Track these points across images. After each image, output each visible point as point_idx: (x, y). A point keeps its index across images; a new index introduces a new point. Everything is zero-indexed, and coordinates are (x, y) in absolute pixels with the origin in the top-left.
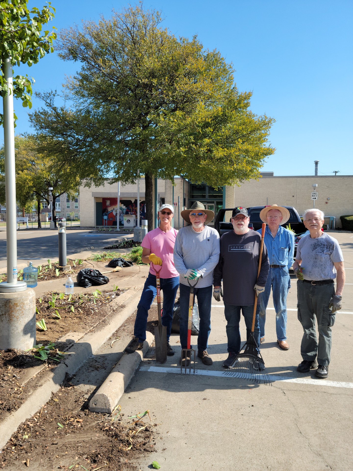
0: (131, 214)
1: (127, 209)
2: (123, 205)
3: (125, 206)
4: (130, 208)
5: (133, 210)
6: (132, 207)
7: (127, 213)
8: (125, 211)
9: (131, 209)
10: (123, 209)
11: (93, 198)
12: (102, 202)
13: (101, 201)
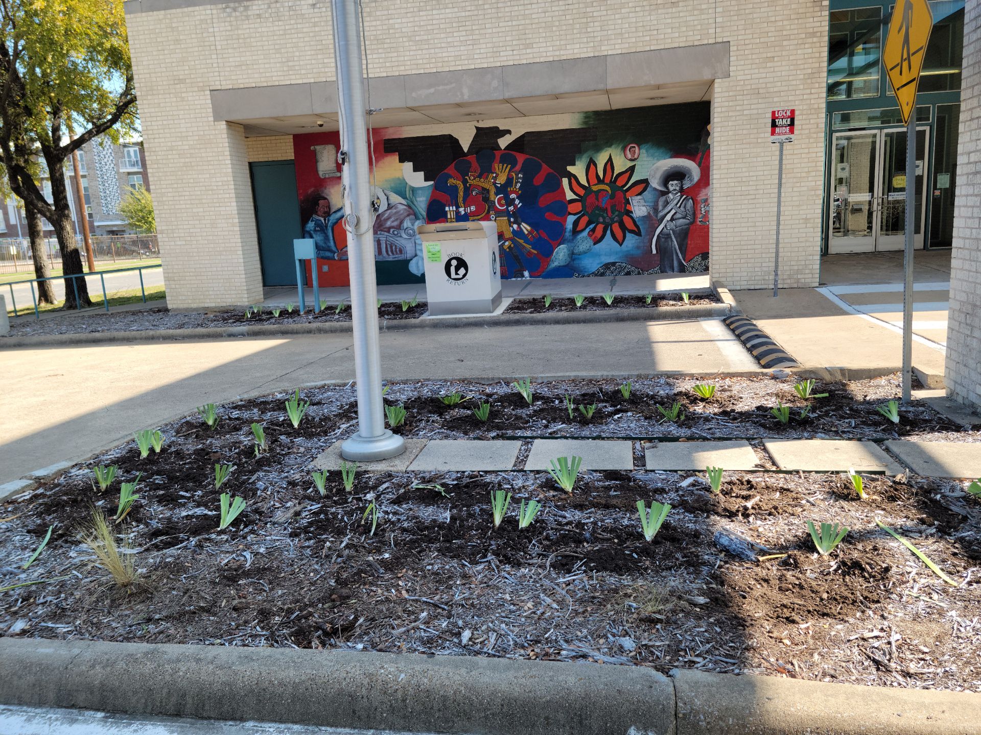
0: (459, 218)
1: (436, 187)
2: (409, 165)
3: (421, 174)
4: (451, 181)
5: (467, 190)
6: (463, 174)
7: (435, 214)
8: (422, 203)
9: (455, 188)
10: (414, 190)
11: (223, 125)
12: (290, 155)
13: (286, 151)
